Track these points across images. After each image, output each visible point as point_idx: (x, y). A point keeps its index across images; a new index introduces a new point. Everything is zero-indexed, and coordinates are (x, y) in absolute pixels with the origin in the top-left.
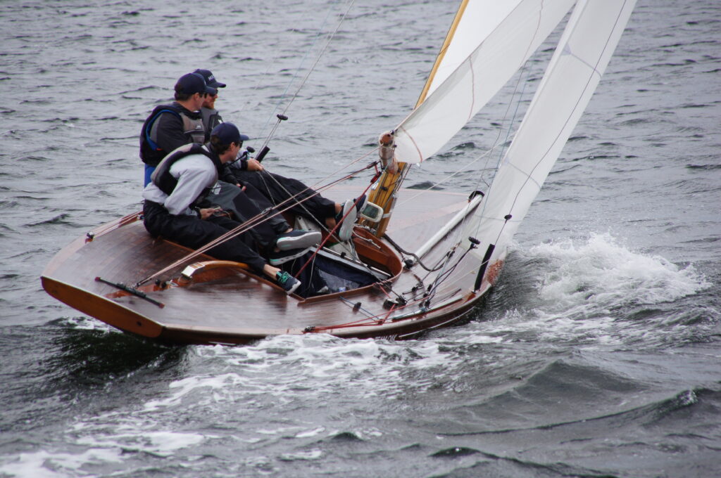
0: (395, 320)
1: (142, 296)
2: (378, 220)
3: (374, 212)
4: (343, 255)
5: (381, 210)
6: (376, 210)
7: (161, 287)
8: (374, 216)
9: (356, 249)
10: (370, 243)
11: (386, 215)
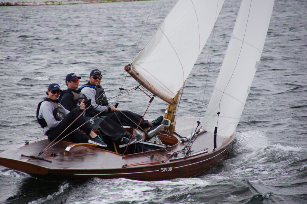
0: (170, 161)
1: (42, 159)
2: (169, 125)
3: (166, 122)
4: (155, 143)
5: (170, 121)
6: (168, 122)
7: (53, 156)
8: (167, 124)
9: (160, 139)
10: (166, 136)
11: (172, 124)
